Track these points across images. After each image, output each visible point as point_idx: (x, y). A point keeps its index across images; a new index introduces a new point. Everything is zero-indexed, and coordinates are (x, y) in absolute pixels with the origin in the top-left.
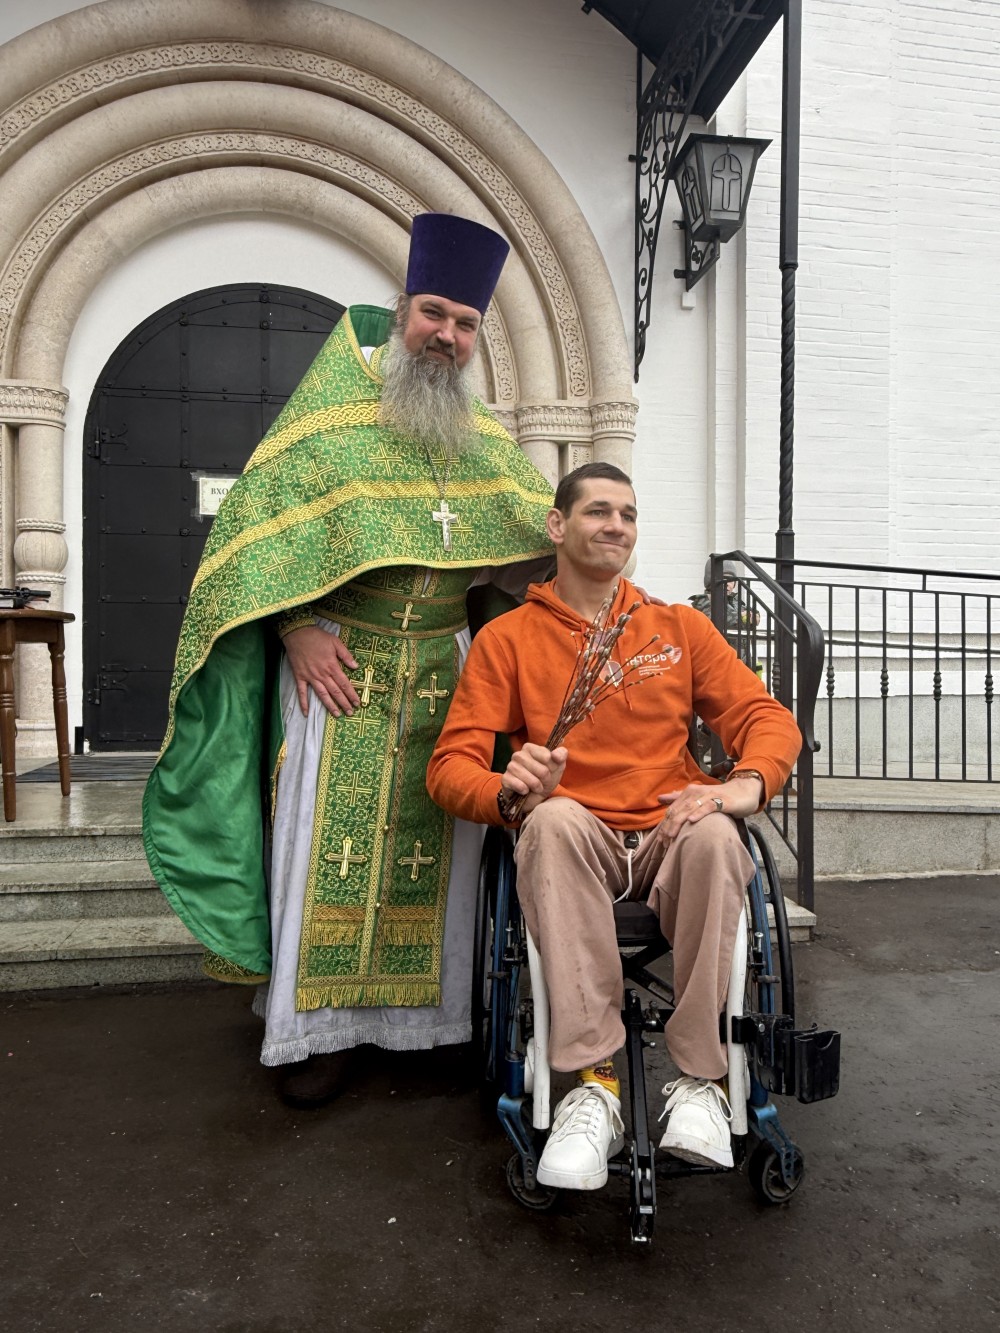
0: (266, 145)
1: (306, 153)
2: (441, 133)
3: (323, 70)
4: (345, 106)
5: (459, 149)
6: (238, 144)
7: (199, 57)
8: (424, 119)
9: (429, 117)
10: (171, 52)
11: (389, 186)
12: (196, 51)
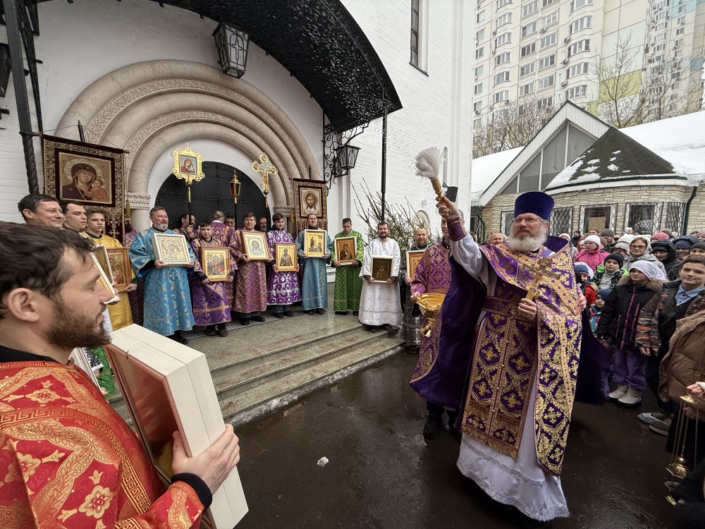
0: (220, 118)
1: (233, 123)
2: (276, 126)
3: (242, 99)
4: (248, 112)
5: (281, 132)
6: (212, 117)
7: (200, 86)
8: (271, 121)
9: (273, 120)
10: (191, 82)
11: (259, 138)
12: (199, 83)
